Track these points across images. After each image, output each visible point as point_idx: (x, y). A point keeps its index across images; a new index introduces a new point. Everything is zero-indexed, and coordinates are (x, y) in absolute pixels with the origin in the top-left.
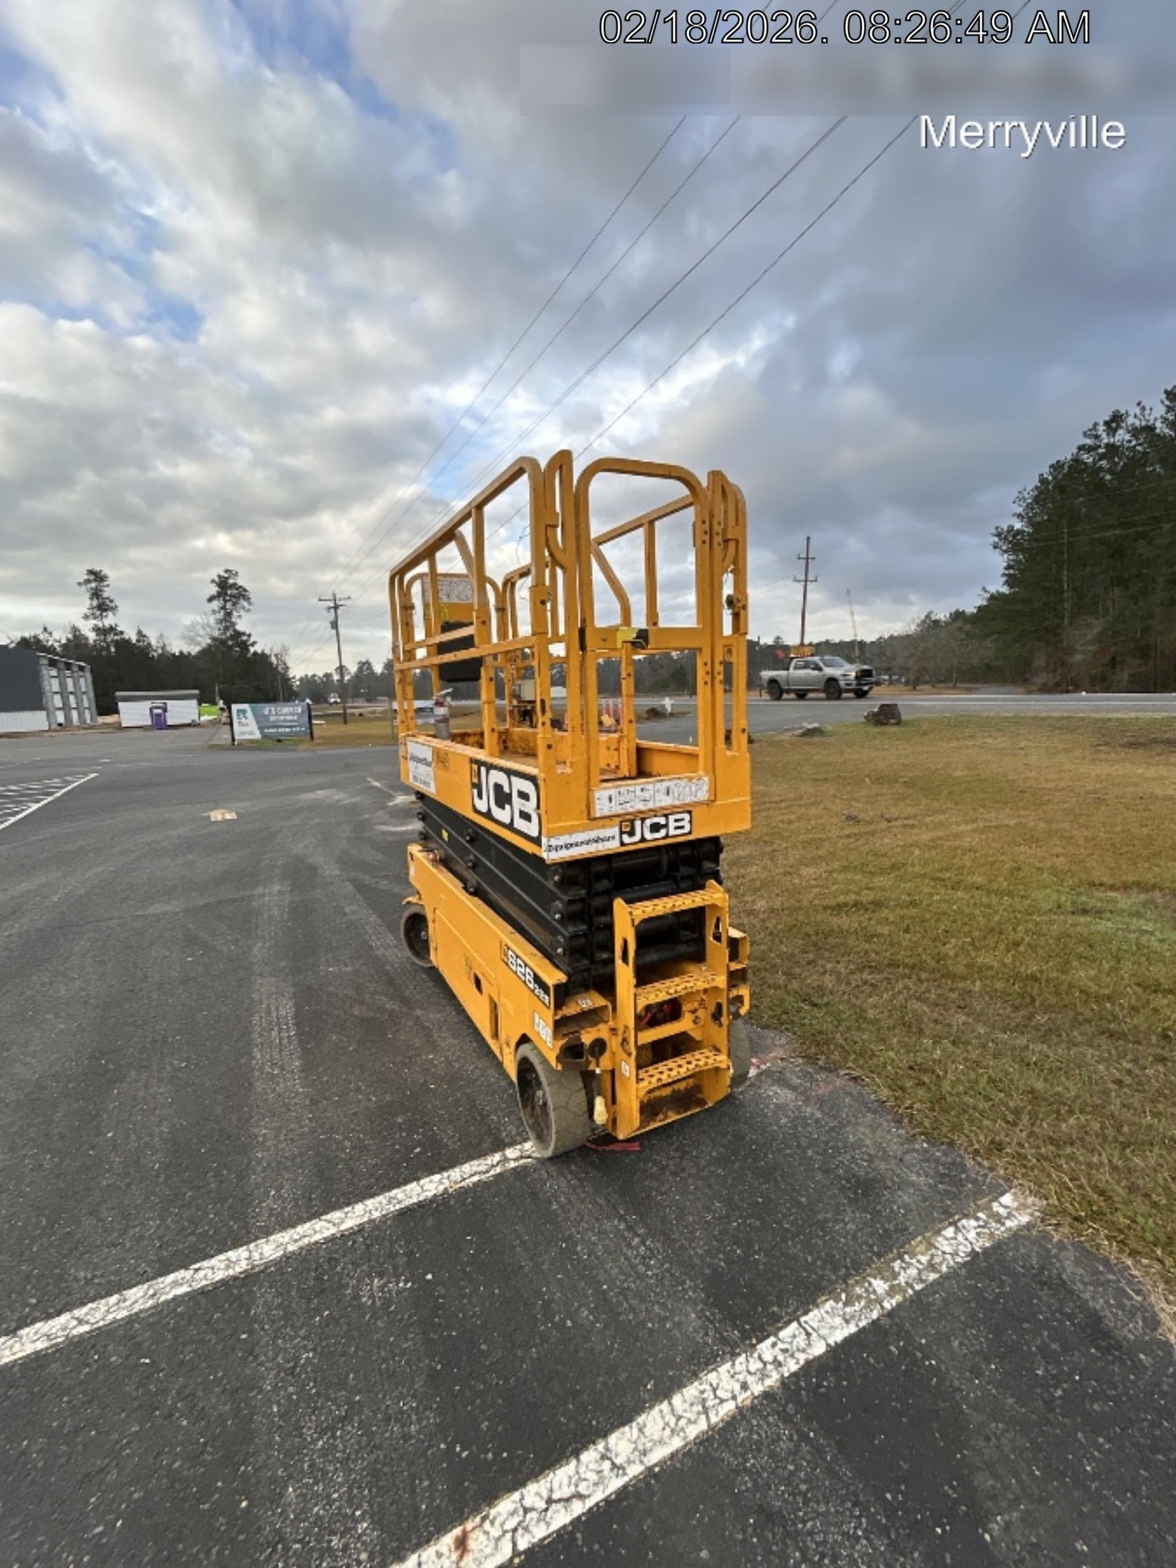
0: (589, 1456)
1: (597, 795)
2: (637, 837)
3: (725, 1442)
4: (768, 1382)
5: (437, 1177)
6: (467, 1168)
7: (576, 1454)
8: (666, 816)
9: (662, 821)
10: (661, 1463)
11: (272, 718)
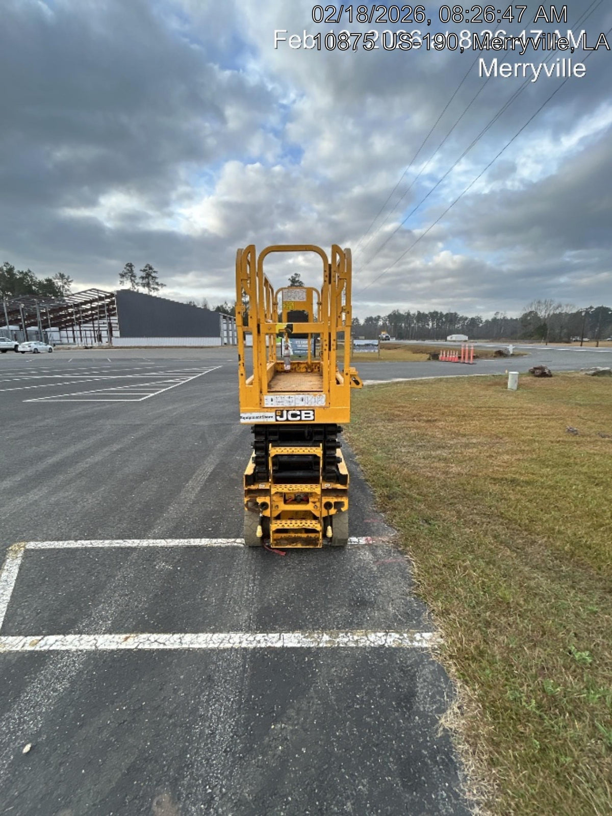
0: (177, 636)
1: (265, 397)
2: (285, 418)
3: (218, 654)
4: (250, 646)
5: (208, 540)
6: (220, 540)
7: (174, 634)
8: (300, 411)
9: (298, 413)
10: (194, 649)
11: (300, 346)
